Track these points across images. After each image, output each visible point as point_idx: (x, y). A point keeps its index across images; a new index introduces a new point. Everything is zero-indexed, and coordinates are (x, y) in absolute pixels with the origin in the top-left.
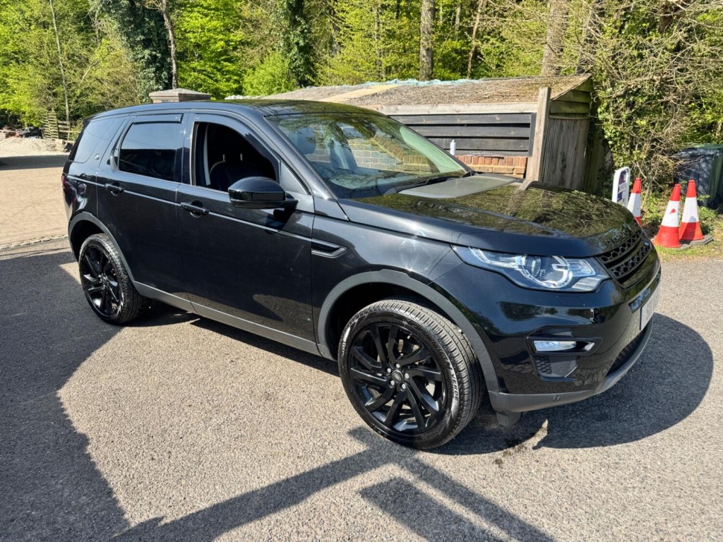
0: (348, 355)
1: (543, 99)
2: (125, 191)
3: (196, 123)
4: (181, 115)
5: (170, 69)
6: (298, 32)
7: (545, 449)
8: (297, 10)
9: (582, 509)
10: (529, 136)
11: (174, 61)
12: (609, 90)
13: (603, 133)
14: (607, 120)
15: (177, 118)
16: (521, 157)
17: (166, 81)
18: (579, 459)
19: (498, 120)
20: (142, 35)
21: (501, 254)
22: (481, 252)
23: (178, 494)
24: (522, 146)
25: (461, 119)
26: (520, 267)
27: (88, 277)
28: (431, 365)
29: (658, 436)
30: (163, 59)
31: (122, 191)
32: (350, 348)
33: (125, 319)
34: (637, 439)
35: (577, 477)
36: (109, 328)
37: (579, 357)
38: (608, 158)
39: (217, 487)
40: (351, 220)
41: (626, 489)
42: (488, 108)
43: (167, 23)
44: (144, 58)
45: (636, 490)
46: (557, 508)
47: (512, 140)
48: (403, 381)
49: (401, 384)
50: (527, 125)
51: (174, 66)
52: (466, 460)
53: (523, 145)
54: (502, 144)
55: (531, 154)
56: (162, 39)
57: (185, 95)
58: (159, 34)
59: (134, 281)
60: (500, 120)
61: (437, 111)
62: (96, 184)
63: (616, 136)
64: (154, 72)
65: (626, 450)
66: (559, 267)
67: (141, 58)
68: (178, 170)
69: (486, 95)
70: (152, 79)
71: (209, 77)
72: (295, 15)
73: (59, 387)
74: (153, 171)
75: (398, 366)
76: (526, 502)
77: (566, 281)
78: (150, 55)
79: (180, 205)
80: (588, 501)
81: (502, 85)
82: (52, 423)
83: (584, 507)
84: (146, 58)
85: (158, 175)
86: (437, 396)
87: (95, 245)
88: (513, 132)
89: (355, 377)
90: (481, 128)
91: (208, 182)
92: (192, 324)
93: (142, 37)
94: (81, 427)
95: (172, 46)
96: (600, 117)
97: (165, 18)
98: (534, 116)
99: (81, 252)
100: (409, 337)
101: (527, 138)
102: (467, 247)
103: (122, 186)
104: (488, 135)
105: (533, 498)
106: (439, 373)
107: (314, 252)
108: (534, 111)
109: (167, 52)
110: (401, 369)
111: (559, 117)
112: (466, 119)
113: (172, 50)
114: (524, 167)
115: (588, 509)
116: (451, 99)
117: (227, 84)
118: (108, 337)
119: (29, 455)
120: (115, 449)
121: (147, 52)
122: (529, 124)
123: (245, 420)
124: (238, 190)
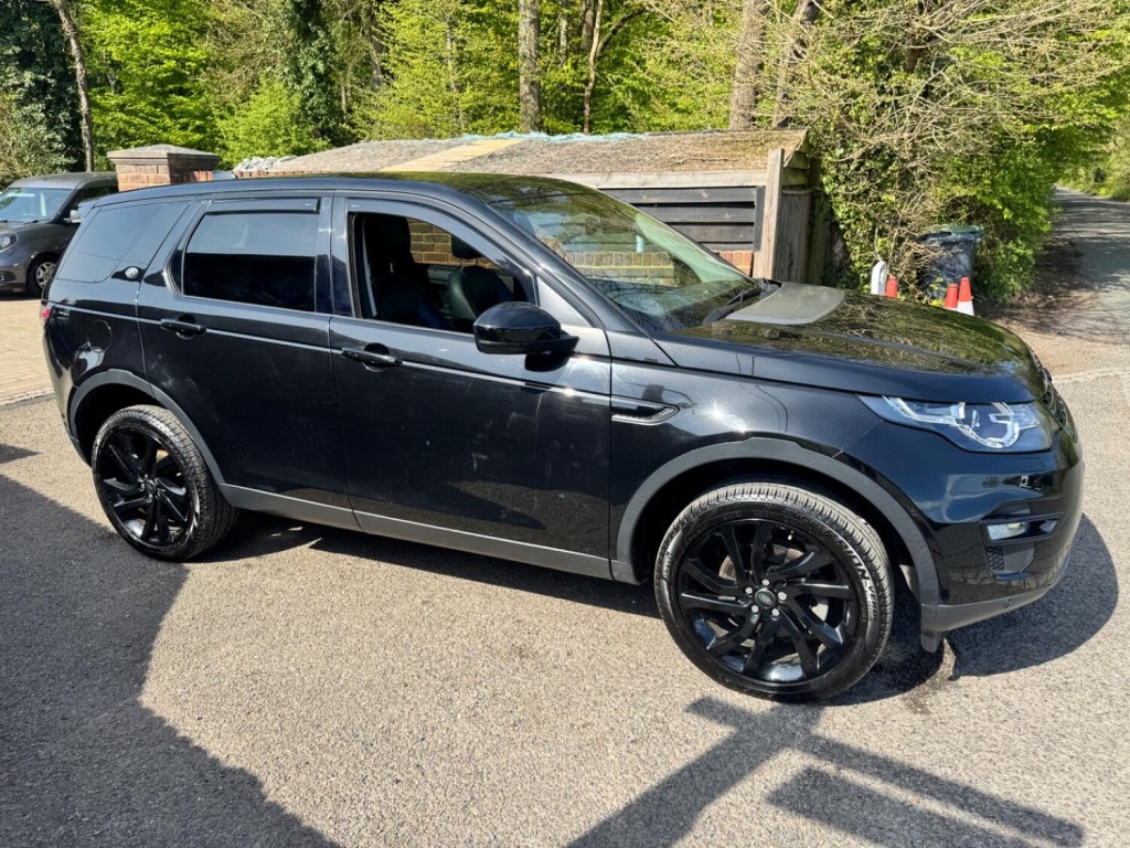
0: (677, 574)
1: (774, 166)
2: (208, 330)
3: (350, 214)
4: (316, 201)
5: (76, 105)
6: (314, 50)
7: (964, 680)
8: (308, 14)
9: (1064, 754)
10: (754, 220)
11: (82, 93)
12: (840, 151)
13: (832, 213)
14: (836, 195)
15: (310, 205)
16: (744, 252)
17: (68, 127)
18: (1017, 685)
19: (705, 197)
20: (16, 45)
21: (927, 405)
22: (900, 401)
23: (478, 832)
24: (741, 236)
25: (649, 196)
26: (958, 421)
27: (112, 482)
28: (827, 574)
29: (1093, 640)
30: (61, 89)
31: (203, 330)
32: (681, 562)
34: (1071, 648)
35: (1029, 710)
37: (1036, 542)
38: (838, 248)
39: (536, 810)
40: (680, 364)
41: (1099, 718)
43: (65, 25)
44: (22, 85)
45: (1111, 715)
46: (1031, 757)
47: (726, 228)
48: (777, 604)
49: (772, 609)
50: (750, 205)
51: (84, 101)
52: (873, 709)
53: (743, 234)
54: (712, 233)
55: (758, 247)
56: (57, 54)
57: (178, 155)
58: (49, 44)
59: (222, 484)
60: (709, 198)
61: (612, 184)
62: (137, 319)
63: (849, 217)
64: (43, 111)
65: (1065, 662)
66: (999, 418)
67: (15, 87)
68: (323, 294)
69: (679, 158)
70: (41, 123)
71: (147, 120)
72: (307, 21)
74: (264, 294)
75: (766, 582)
76: (990, 756)
77: (1013, 437)
78: (35, 81)
79: (340, 352)
80: (1064, 741)
82: (172, 747)
83: (1064, 750)
84: (26, 85)
85: (280, 301)
86: (835, 617)
87: (128, 425)
88: (727, 215)
89: (689, 606)
90: (679, 209)
93: (18, 49)
94: (225, 746)
95: (78, 66)
96: (827, 190)
97: (63, 19)
98: (761, 191)
99: (98, 441)
100: (790, 538)
101: (751, 224)
102: (879, 396)
103: (200, 323)
104: (691, 220)
105: (994, 749)
106: (847, 587)
107: (617, 418)
108: (760, 184)
109: (67, 77)
110: (771, 588)
111: (794, 193)
112: (656, 196)
113: (79, 73)
114: (749, 267)
115: (1071, 753)
116: (625, 166)
117: (182, 133)
118: (177, 584)
119: (166, 810)
120: (320, 776)
121: (28, 76)
122: (752, 203)
123: (508, 694)
124: (488, 326)
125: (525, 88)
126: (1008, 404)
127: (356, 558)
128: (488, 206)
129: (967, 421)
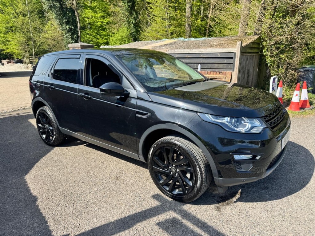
0: (152, 160)
1: (239, 46)
2: (56, 88)
3: (86, 59)
4: (80, 55)
5: (78, 34)
6: (133, 18)
7: (239, 203)
9: (255, 230)
10: (233, 62)
11: (79, 30)
12: (268, 42)
13: (266, 61)
14: (267, 55)
15: (78, 56)
16: (229, 72)
17: (76, 39)
18: (255, 207)
20: (66, 19)
21: (219, 117)
22: (210, 115)
23: (77, 222)
24: (230, 67)
25: (203, 55)
26: (227, 122)
27: (40, 125)
28: (188, 165)
30: (75, 29)
31: (54, 88)
32: (153, 158)
33: (56, 144)
34: (280, 198)
35: (253, 215)
36: (49, 147)
37: (254, 162)
38: (268, 72)
39: (94, 219)
40: (153, 101)
41: (275, 221)
42: (215, 50)
43: (76, 14)
44: (66, 29)
45: (280, 221)
46: (244, 230)
47: (225, 64)
48: (176, 172)
49: (175, 174)
51: (79, 32)
52: (204, 207)
54: (221, 66)
55: (234, 70)
56: (74, 21)
57: (83, 45)
58: (73, 19)
59: (59, 127)
60: (220, 56)
61: (193, 52)
62: (43, 85)
63: (271, 62)
64: (70, 35)
65: (275, 203)
66: (244, 122)
67: (65, 29)
68: (79, 79)
69: (214, 44)
70: (70, 38)
71: (94, 37)
72: (131, 10)
73: (26, 174)
74: (68, 79)
75: (174, 165)
76: (231, 227)
77: (248, 128)
78: (69, 28)
79: (79, 94)
80: (258, 226)
81: (221, 40)
82: (23, 190)
83: (256, 229)
84: (67, 29)
85: (70, 81)
86: (191, 179)
87: (43, 111)
88: (226, 61)
89: (155, 170)
90: (212, 59)
91: (92, 84)
92: (85, 146)
94: (34, 191)
95: (79, 24)
96: (264, 54)
97: (76, 12)
98: (235, 54)
99: (37, 114)
100: (178, 153)
101: (232, 63)
102: (204, 113)
103: (54, 86)
104: (215, 62)
105: (234, 225)
106: (192, 169)
107: (137, 115)
108: (235, 52)
109: (76, 27)
110: (175, 167)
111: (246, 54)
112: (205, 55)
113: (79, 25)
114: (231, 76)
115: (258, 230)
116: (199, 47)
117: (102, 40)
118: (48, 151)
119: (12, 205)
120: (50, 202)
121: (68, 27)
122: (233, 57)
123: (107, 189)
124: (104, 88)
125: (187, 26)
126: (247, 118)
127: (93, 149)
128: (115, 56)
129: (230, 122)
